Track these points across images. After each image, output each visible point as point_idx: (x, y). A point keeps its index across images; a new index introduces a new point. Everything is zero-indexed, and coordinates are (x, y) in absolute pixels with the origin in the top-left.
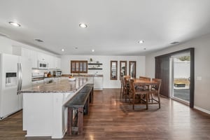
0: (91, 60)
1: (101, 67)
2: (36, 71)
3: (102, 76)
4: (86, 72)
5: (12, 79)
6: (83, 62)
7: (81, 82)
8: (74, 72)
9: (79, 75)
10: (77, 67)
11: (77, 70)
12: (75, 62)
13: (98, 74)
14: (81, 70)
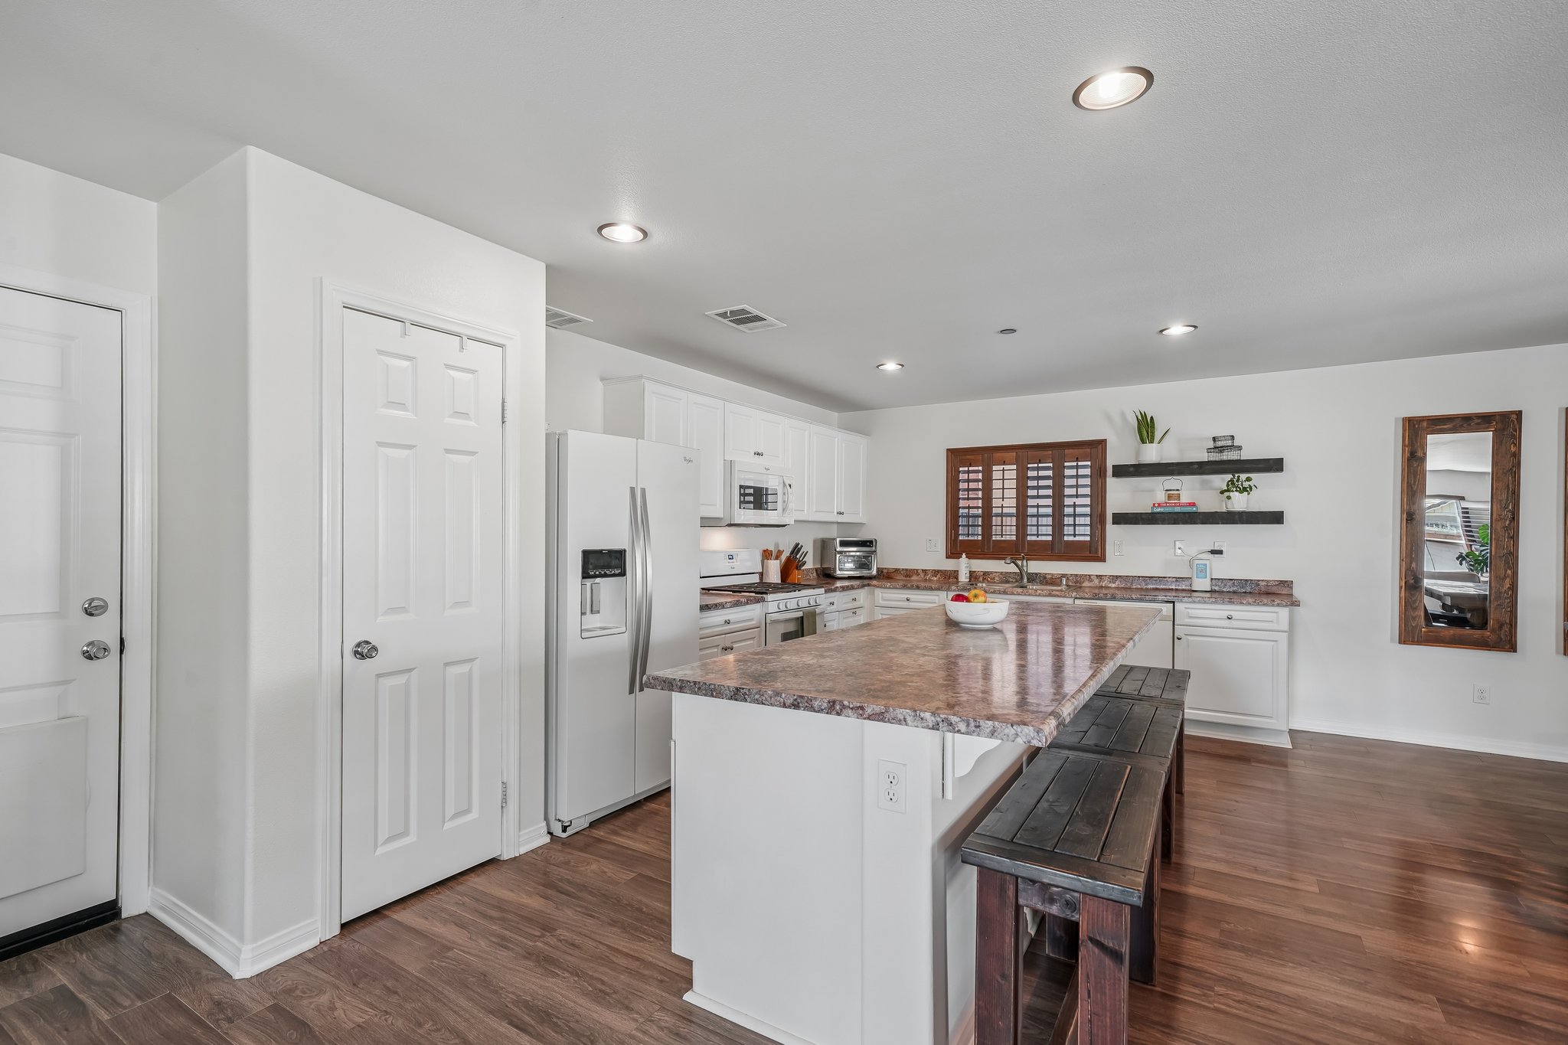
0: (1146, 428)
1: (1264, 493)
2: (719, 540)
3: (1276, 592)
4: (1093, 551)
5: (606, 586)
6: (1058, 452)
7: (1041, 639)
8: (975, 550)
9: (1021, 581)
10: (1005, 499)
11: (1006, 531)
12: (985, 457)
13: (1225, 569)
14: (1041, 531)
